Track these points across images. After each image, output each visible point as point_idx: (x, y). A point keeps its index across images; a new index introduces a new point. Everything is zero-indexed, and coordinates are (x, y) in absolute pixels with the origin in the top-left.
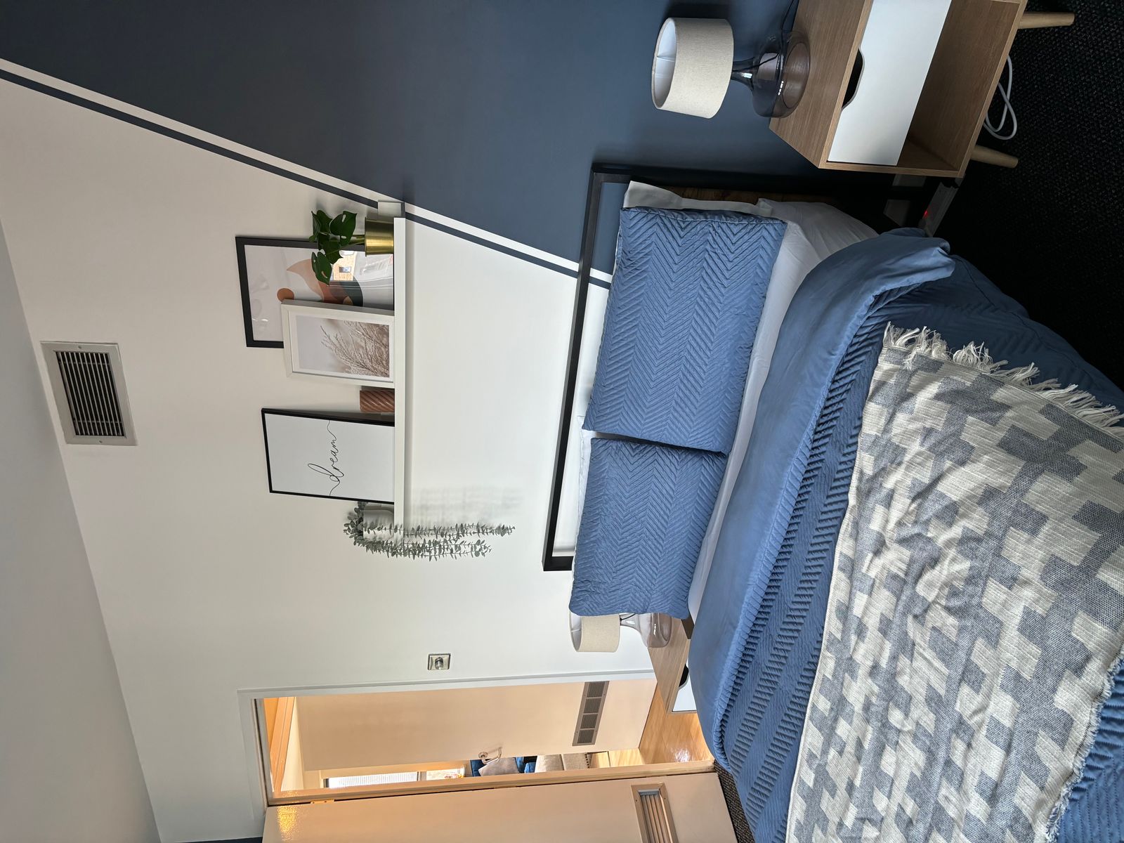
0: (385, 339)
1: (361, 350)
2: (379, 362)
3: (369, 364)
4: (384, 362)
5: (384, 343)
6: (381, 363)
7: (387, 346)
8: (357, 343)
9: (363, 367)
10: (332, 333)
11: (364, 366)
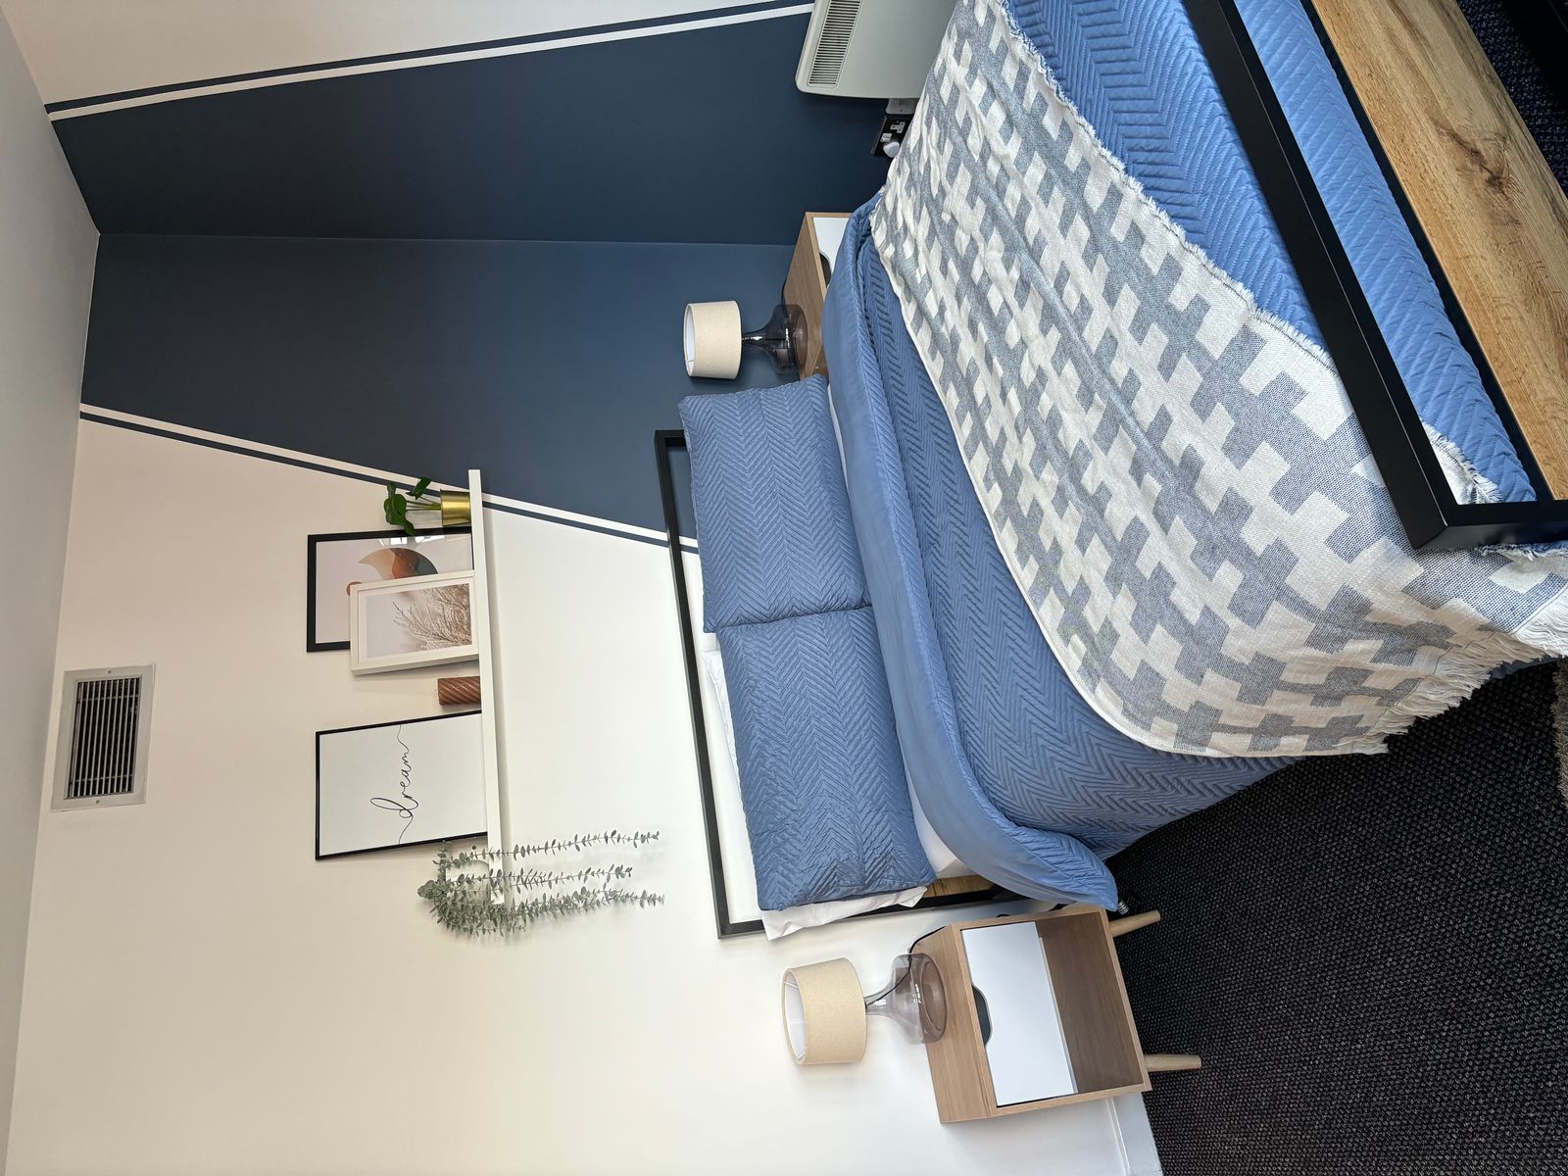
0: (465, 600)
1: (438, 619)
2: (459, 628)
3: (447, 633)
4: (465, 627)
5: (463, 603)
6: (462, 630)
7: (467, 607)
8: (434, 611)
9: (441, 638)
10: (405, 607)
11: (443, 637)
